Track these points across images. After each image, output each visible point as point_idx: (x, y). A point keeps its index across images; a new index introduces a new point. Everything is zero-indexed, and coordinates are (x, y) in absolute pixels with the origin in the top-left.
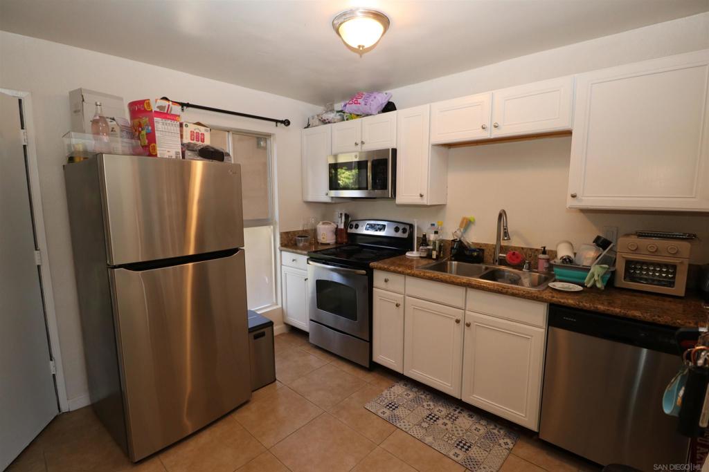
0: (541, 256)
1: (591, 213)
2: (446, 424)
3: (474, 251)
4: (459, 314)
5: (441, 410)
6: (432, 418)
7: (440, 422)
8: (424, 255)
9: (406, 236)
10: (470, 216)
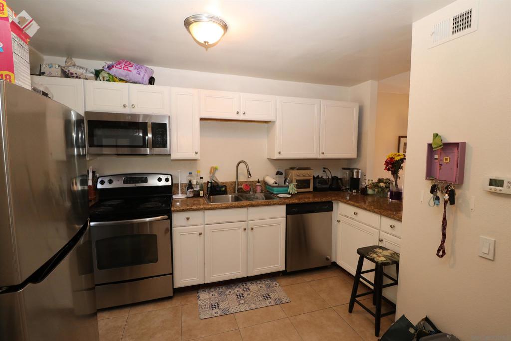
0: (258, 184)
1: (273, 161)
2: (249, 294)
3: (222, 187)
4: (243, 225)
5: (238, 289)
6: (240, 296)
7: (245, 295)
8: (191, 195)
9: (169, 183)
10: (214, 166)
